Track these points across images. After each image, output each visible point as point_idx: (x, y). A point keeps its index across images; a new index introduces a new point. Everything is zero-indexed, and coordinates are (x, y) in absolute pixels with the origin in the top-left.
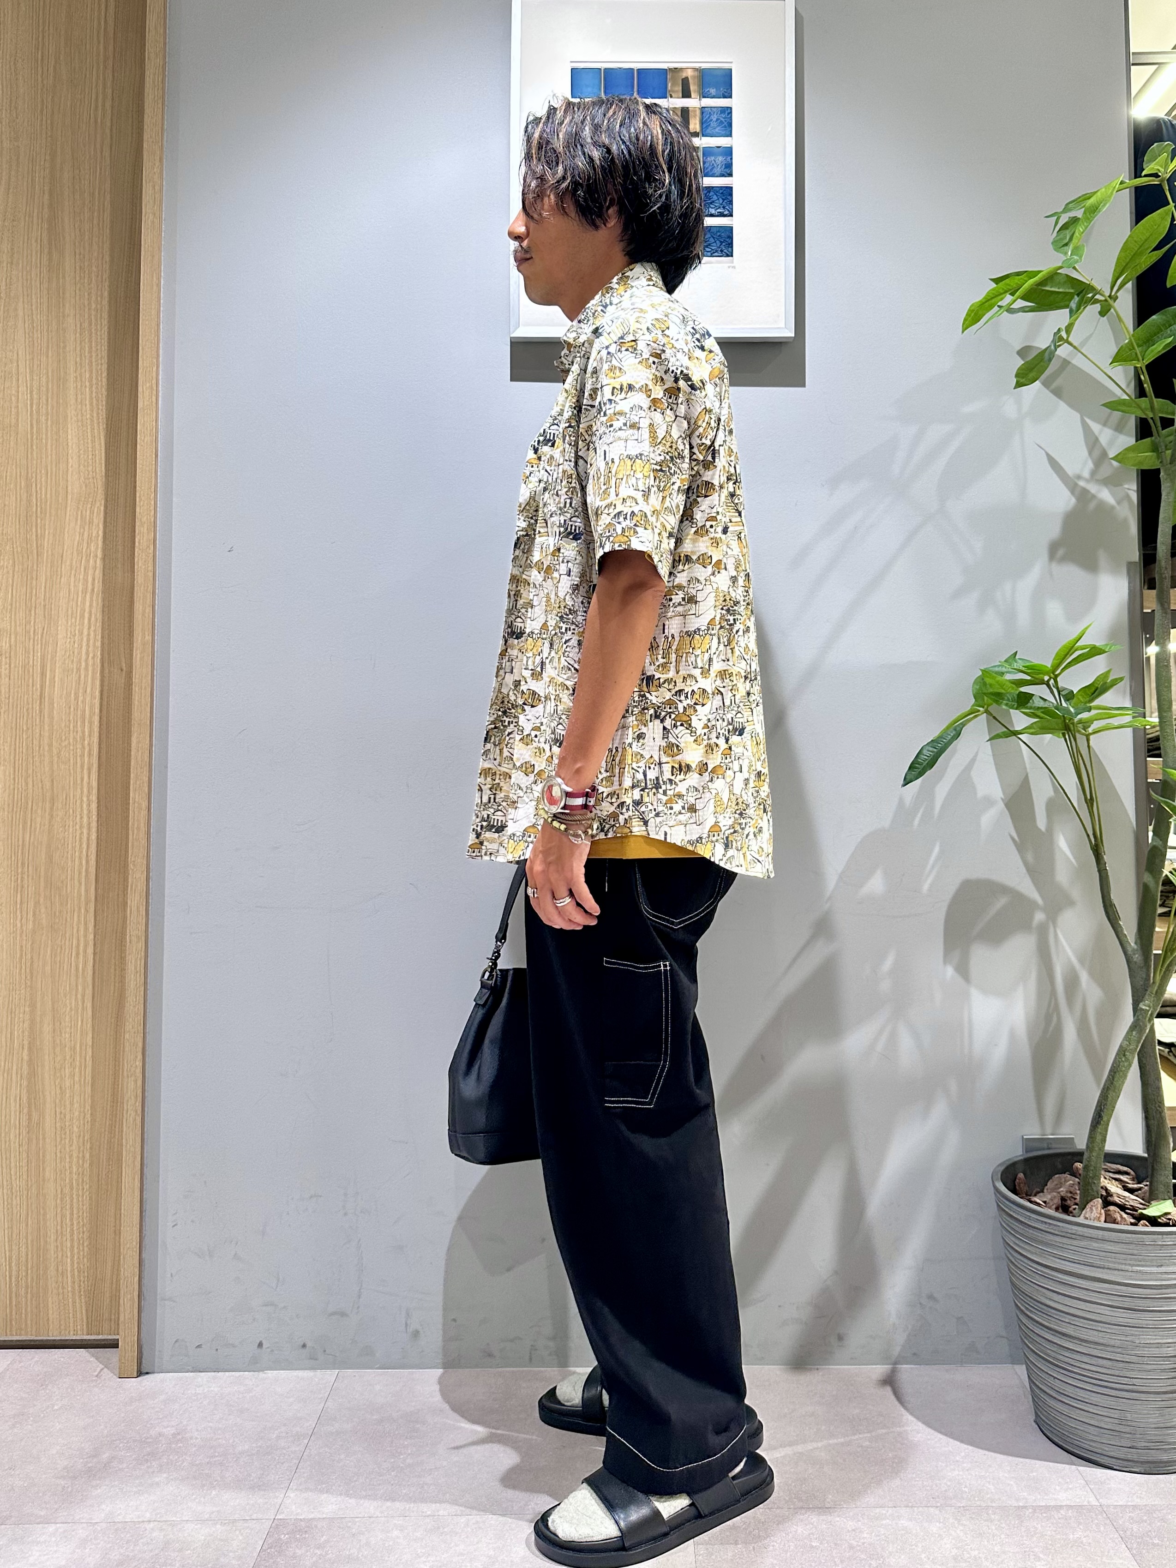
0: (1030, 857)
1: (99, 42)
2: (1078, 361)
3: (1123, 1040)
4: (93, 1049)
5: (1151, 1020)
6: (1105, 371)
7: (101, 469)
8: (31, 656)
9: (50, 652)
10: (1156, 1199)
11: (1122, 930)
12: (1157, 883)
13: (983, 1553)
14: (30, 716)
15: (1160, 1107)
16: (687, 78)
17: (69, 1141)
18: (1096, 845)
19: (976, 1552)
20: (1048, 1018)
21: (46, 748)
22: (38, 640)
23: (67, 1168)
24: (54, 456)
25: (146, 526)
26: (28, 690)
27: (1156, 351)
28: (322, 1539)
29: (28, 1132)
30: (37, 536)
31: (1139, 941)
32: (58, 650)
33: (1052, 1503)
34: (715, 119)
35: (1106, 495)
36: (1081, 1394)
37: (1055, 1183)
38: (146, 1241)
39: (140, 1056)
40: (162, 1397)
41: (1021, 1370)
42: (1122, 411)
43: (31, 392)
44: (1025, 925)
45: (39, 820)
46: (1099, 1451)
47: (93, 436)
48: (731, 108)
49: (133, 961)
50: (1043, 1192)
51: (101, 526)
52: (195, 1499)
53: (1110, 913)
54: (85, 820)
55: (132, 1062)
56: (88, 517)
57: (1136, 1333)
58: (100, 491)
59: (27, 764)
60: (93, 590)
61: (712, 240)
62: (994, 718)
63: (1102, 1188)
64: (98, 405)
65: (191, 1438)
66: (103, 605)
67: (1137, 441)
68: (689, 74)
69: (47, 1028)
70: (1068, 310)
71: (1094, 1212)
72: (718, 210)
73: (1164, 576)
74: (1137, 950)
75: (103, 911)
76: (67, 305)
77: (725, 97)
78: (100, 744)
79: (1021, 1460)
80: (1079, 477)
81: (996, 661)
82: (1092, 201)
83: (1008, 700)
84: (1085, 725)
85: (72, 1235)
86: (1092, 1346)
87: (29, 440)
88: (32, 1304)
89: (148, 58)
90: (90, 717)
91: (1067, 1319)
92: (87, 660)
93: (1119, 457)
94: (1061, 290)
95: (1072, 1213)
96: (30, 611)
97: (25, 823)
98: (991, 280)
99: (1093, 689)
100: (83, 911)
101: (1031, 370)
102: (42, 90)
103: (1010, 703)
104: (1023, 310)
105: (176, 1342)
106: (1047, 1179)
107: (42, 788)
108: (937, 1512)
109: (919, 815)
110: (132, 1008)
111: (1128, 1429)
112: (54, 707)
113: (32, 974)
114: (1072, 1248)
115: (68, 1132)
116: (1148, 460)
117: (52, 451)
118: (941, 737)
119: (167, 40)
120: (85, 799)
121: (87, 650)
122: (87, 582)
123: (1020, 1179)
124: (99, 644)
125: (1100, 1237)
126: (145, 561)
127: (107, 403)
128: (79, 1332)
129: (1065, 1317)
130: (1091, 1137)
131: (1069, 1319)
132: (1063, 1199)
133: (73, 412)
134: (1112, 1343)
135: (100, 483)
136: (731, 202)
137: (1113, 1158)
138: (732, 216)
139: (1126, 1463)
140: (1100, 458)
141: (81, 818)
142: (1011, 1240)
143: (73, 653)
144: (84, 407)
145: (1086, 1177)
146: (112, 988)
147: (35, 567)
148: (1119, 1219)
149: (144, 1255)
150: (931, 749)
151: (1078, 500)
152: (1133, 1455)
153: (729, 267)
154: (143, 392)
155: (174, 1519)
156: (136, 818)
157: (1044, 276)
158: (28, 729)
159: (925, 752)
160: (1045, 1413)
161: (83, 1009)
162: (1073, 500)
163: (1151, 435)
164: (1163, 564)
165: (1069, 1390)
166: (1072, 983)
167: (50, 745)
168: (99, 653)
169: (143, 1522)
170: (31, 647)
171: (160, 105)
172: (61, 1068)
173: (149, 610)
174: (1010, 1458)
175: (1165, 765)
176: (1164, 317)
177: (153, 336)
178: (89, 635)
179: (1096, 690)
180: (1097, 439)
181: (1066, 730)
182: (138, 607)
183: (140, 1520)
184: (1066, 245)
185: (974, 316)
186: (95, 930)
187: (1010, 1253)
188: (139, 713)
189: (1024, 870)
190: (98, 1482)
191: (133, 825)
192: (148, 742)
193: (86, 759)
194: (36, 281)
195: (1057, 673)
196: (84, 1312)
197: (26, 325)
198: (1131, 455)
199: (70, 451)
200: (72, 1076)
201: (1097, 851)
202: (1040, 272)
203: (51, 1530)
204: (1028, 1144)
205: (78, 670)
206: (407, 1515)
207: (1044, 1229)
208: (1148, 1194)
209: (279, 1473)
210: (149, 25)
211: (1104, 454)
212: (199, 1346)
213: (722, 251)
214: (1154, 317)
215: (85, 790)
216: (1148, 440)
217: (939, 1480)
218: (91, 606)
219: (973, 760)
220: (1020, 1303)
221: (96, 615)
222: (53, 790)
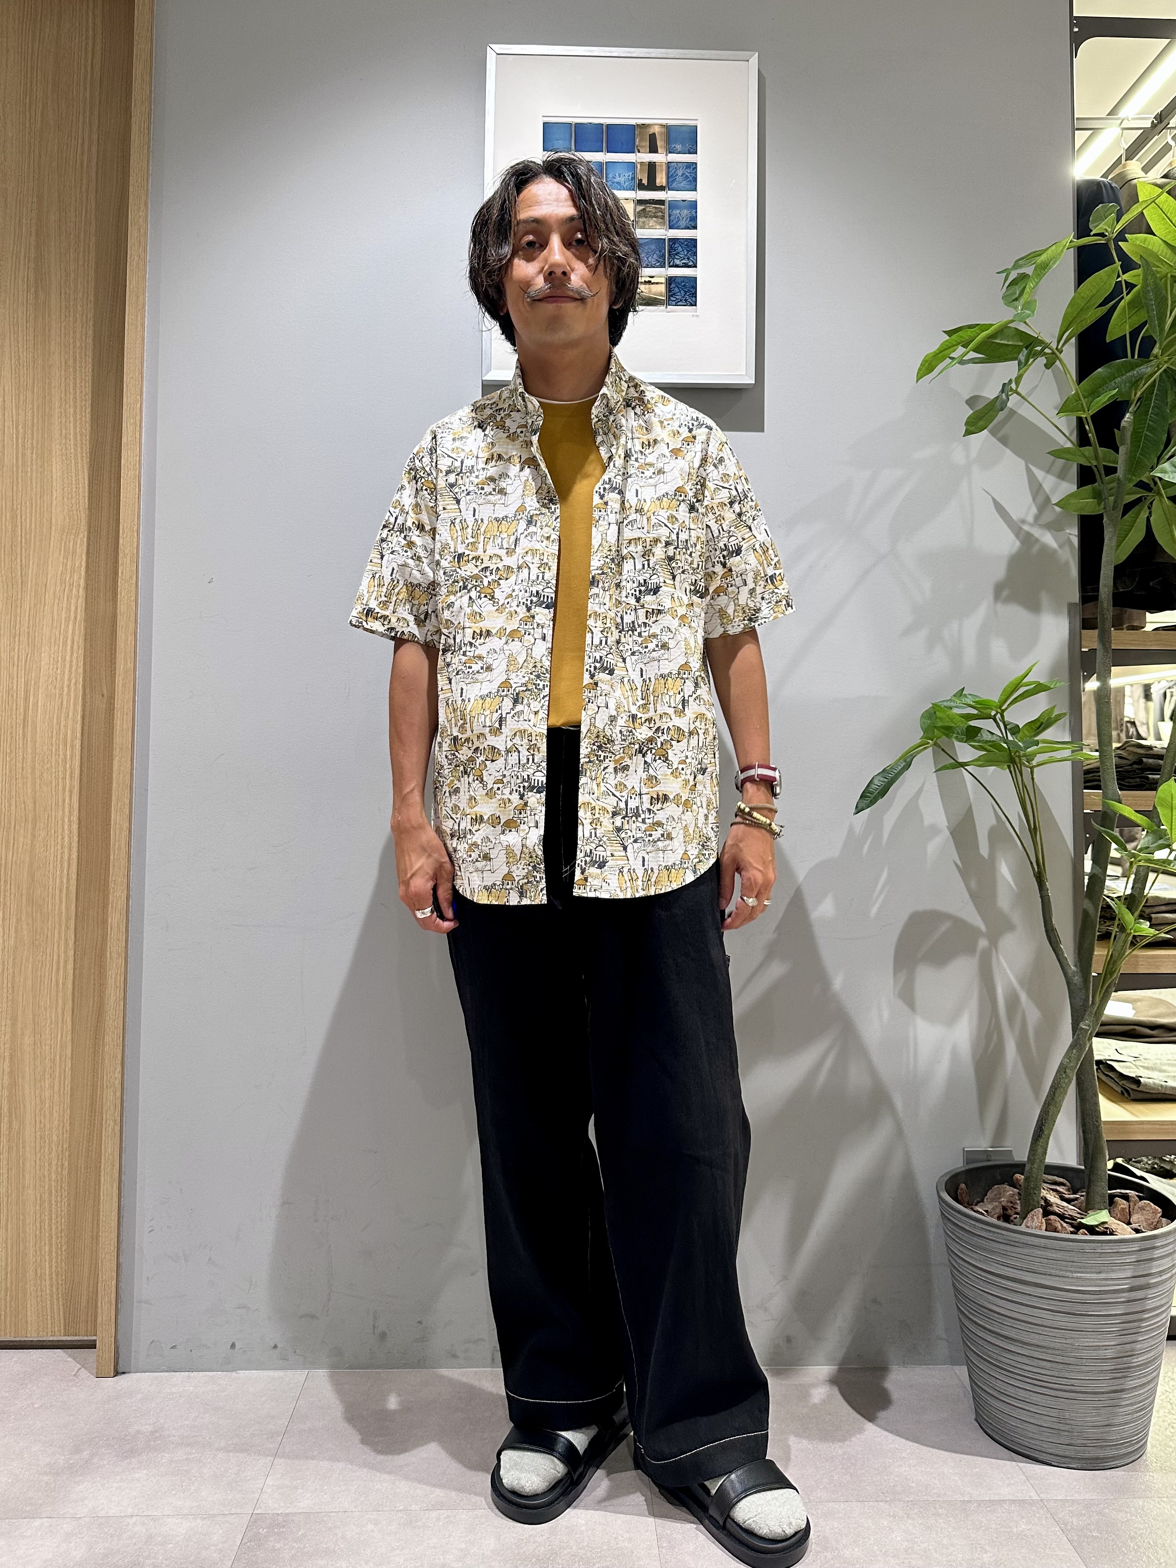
0: (973, 884)
1: (85, 89)
2: (1025, 411)
3: (1064, 1057)
4: (72, 1061)
5: (1090, 1039)
6: (1053, 421)
7: (84, 502)
8: (15, 682)
9: (33, 677)
10: (1093, 1209)
11: (1063, 953)
12: (1097, 909)
13: (933, 1545)
14: (14, 738)
15: (1097, 1121)
16: (654, 134)
17: (49, 1149)
18: (1039, 872)
19: (926, 1545)
20: (988, 1037)
21: (29, 771)
22: (21, 666)
23: (47, 1176)
24: (39, 490)
25: (128, 557)
26: (11, 714)
27: (1101, 402)
28: (300, 1533)
29: (9, 1141)
30: (21, 566)
31: (1078, 964)
32: (42, 675)
33: (996, 1498)
34: (680, 174)
35: (1048, 539)
36: (1022, 1394)
37: (995, 1193)
38: (124, 1246)
39: (119, 1068)
40: (139, 1396)
41: (962, 1371)
42: (1067, 459)
43: (17, 427)
44: (970, 949)
45: (21, 839)
46: (1039, 1448)
47: (77, 470)
48: (696, 163)
49: (113, 976)
50: (983, 1202)
51: (84, 557)
52: (176, 1494)
53: (1052, 938)
54: (66, 839)
55: (112, 1074)
56: (71, 547)
57: (1076, 1336)
58: (83, 523)
59: (10, 786)
60: (75, 618)
61: (677, 290)
62: (943, 750)
63: (1042, 1198)
64: (81, 440)
65: (169, 1436)
66: (86, 634)
67: (1078, 488)
68: (656, 130)
69: (27, 1040)
70: (1017, 362)
71: (1035, 1221)
72: (683, 261)
73: (1105, 616)
74: (1077, 972)
75: (83, 928)
76: (53, 343)
77: (690, 153)
78: (81, 768)
79: (966, 1456)
80: (1023, 521)
81: (945, 696)
82: (1043, 258)
83: (958, 733)
84: (1028, 757)
85: (50, 1240)
86: (1033, 1348)
87: (15, 473)
88: (11, 1307)
89: (135, 105)
90: (72, 741)
91: (1009, 1322)
92: (69, 686)
93: (1063, 502)
94: (1010, 343)
95: (1012, 1221)
96: (14, 638)
97: (8, 842)
98: (945, 332)
99: (1039, 724)
100: (63, 927)
101: (980, 419)
102: (29, 133)
103: (960, 736)
104: (973, 361)
105: (153, 1341)
106: (987, 1189)
107: (25, 809)
108: (887, 1506)
109: (868, 843)
110: (111, 1022)
111: (1067, 1428)
112: (36, 731)
113: (13, 987)
114: (1014, 1255)
115: (47, 1141)
116: (1090, 506)
117: (36, 483)
118: (892, 767)
119: (153, 88)
120: (66, 820)
121: (70, 676)
122: (70, 611)
123: (962, 1189)
124: (81, 670)
125: (1042, 1245)
126: (128, 592)
127: (91, 438)
128: (56, 1333)
129: (1006, 1321)
130: (1033, 1150)
131: (1012, 1323)
132: (1004, 1209)
133: (58, 446)
134: (1052, 1345)
135: (83, 515)
136: (695, 254)
137: (1052, 1169)
138: (695, 266)
139: (1064, 1459)
140: (1043, 503)
141: (63, 838)
142: (955, 1247)
143: (56, 679)
144: (68, 441)
145: (1027, 1188)
146: (91, 1003)
147: (19, 596)
148: (1060, 1227)
149: (121, 1260)
150: (882, 779)
151: (1022, 543)
152: (1070, 1451)
153: (693, 316)
154: (127, 427)
155: (156, 1513)
156: (117, 839)
157: (996, 329)
158: (11, 752)
159: (876, 782)
160: (985, 1411)
161: (63, 1021)
162: (1018, 544)
163: (1094, 481)
164: (1105, 605)
165: (1011, 1390)
166: (1013, 1003)
167: (33, 768)
168: (81, 679)
169: (126, 1516)
170: (15, 673)
171: (146, 151)
172: (41, 1080)
173: (131, 638)
174: (954, 1455)
175: (1105, 796)
176: (1109, 370)
177: (137, 374)
178: (71, 661)
179: (1040, 725)
180: (1041, 486)
181: (1012, 762)
182: (121, 634)
183: (122, 1515)
184: (1016, 299)
185: (928, 367)
186: (75, 946)
187: (955, 1260)
188: (120, 738)
189: (967, 896)
190: (80, 1478)
191: (114, 845)
192: (129, 765)
193: (68, 782)
194: (22, 319)
195: (1003, 708)
196: (61, 1313)
197: (13, 361)
198: (1073, 501)
199: (55, 484)
200: (52, 1087)
201: (1040, 878)
202: (992, 325)
203: (36, 1524)
204: (969, 1156)
205: (61, 695)
206: (380, 1509)
207: (986, 1236)
208: (1084, 1204)
209: (255, 1469)
210: (136, 73)
211: (1048, 500)
212: (173, 1347)
213: (686, 300)
214: (1099, 370)
215: (67, 811)
216: (1088, 488)
217: (888, 1476)
218: (73, 634)
219: (920, 790)
220: (963, 1307)
221: (78, 643)
222: (35, 811)
